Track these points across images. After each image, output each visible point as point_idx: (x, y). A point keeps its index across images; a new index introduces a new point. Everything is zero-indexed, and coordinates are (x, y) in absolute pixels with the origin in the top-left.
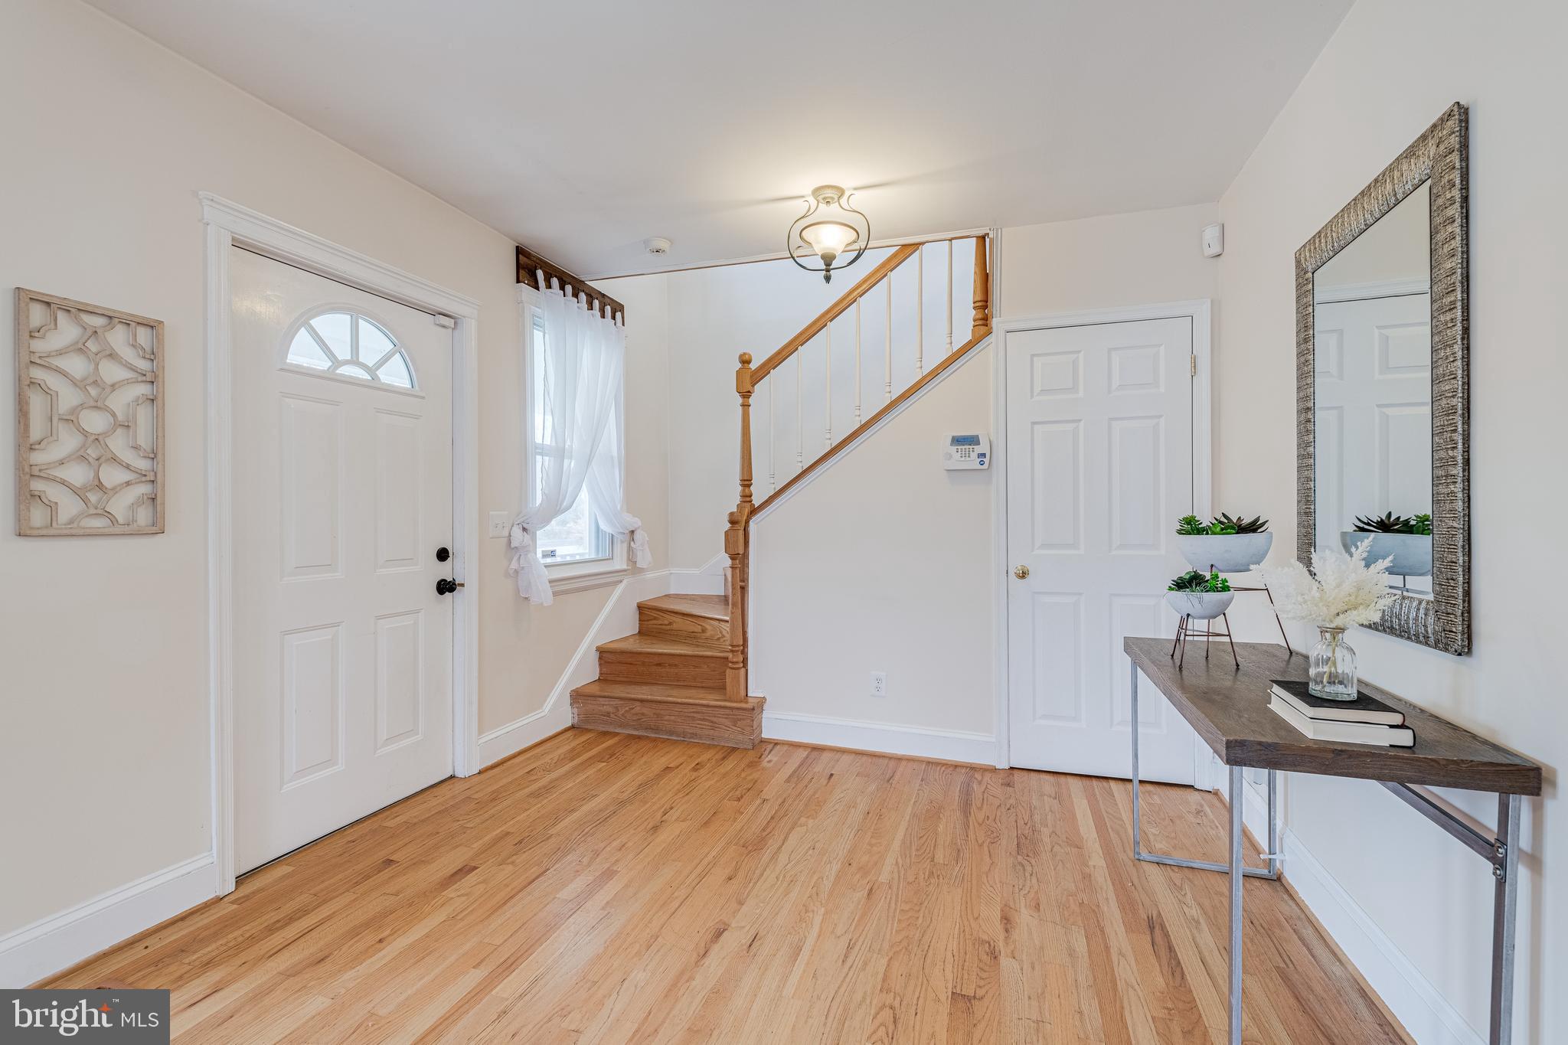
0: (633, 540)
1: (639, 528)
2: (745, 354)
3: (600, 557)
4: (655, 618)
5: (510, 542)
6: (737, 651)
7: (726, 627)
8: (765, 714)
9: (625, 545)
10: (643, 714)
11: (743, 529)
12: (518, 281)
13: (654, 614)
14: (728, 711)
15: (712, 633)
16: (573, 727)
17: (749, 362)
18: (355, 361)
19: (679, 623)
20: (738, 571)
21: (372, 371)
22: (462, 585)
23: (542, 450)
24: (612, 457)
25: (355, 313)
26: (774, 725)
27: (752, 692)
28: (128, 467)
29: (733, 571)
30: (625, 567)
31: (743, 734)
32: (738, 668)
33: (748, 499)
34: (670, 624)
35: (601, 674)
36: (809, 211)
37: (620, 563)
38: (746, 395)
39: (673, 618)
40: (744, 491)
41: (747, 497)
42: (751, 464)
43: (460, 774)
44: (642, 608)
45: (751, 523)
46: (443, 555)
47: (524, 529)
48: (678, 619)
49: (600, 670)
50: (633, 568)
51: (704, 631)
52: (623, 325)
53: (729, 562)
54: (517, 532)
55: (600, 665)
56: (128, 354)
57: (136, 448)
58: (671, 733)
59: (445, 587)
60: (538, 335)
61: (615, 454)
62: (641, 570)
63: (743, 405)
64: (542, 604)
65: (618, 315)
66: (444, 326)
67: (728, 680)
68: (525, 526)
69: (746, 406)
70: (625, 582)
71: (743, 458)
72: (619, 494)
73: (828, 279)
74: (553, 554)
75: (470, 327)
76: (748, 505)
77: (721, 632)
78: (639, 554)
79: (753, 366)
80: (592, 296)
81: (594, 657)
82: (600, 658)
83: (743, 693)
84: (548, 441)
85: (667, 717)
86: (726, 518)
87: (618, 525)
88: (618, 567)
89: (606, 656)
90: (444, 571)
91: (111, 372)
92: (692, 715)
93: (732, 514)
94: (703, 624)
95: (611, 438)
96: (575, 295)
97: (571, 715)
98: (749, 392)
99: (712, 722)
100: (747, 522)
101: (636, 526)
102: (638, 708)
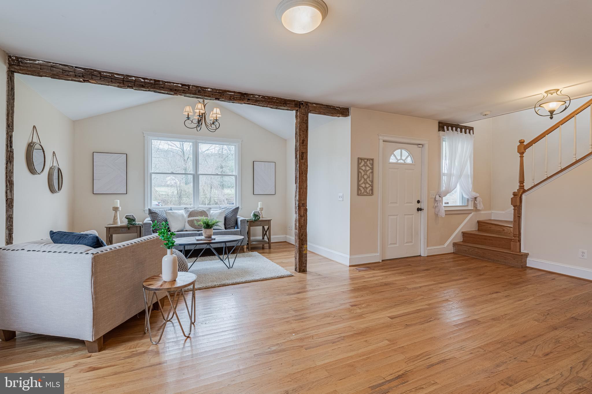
0: (476, 200)
1: (478, 196)
2: (522, 140)
3: (463, 205)
4: (484, 226)
5: (435, 199)
6: (516, 236)
7: (512, 229)
8: (528, 259)
9: (473, 202)
10: (478, 252)
11: (519, 197)
12: (439, 131)
13: (484, 224)
14: (511, 255)
15: (507, 231)
16: (453, 253)
17: (524, 142)
18: (401, 159)
19: (494, 227)
20: (517, 211)
21: (404, 161)
22: (423, 209)
23: (444, 174)
24: (468, 175)
25: (401, 148)
26: (531, 262)
27: (523, 250)
28: (369, 184)
29: (514, 211)
30: (472, 209)
31: (517, 263)
32: (516, 242)
33: (522, 188)
34: (490, 228)
35: (463, 240)
36: (544, 97)
37: (471, 207)
38: (522, 154)
39: (491, 226)
40: (520, 185)
41: (522, 186)
42: (524, 176)
43: (422, 255)
44: (479, 222)
45: (523, 195)
46: (418, 202)
47: (439, 196)
48: (494, 226)
49: (463, 239)
50: (476, 209)
51: (504, 230)
52: (473, 134)
53: (513, 208)
54: (437, 197)
55: (463, 237)
56: (369, 165)
57: (370, 181)
58: (489, 259)
59: (419, 209)
60: (444, 143)
61: (469, 174)
62: (479, 210)
63: (520, 157)
64: (442, 217)
65: (471, 131)
66: (420, 147)
67: (512, 245)
68: (440, 195)
69: (522, 157)
70: (472, 213)
71: (520, 174)
72: (471, 186)
73: (551, 118)
74: (448, 203)
75: (426, 146)
76: (522, 189)
77: (510, 231)
78: (478, 205)
79: (525, 143)
80: (461, 128)
81: (460, 235)
82: (463, 235)
83: (518, 250)
84: (446, 172)
85: (487, 254)
86: (512, 194)
87: (469, 195)
88: (470, 208)
89: (464, 234)
90: (419, 206)
91: (368, 168)
92: (497, 254)
93: (514, 192)
94: (503, 228)
95: (468, 169)
96: (456, 130)
97: (453, 250)
98: (523, 152)
99: (505, 257)
100: (521, 195)
101: (477, 196)
102: (476, 250)
